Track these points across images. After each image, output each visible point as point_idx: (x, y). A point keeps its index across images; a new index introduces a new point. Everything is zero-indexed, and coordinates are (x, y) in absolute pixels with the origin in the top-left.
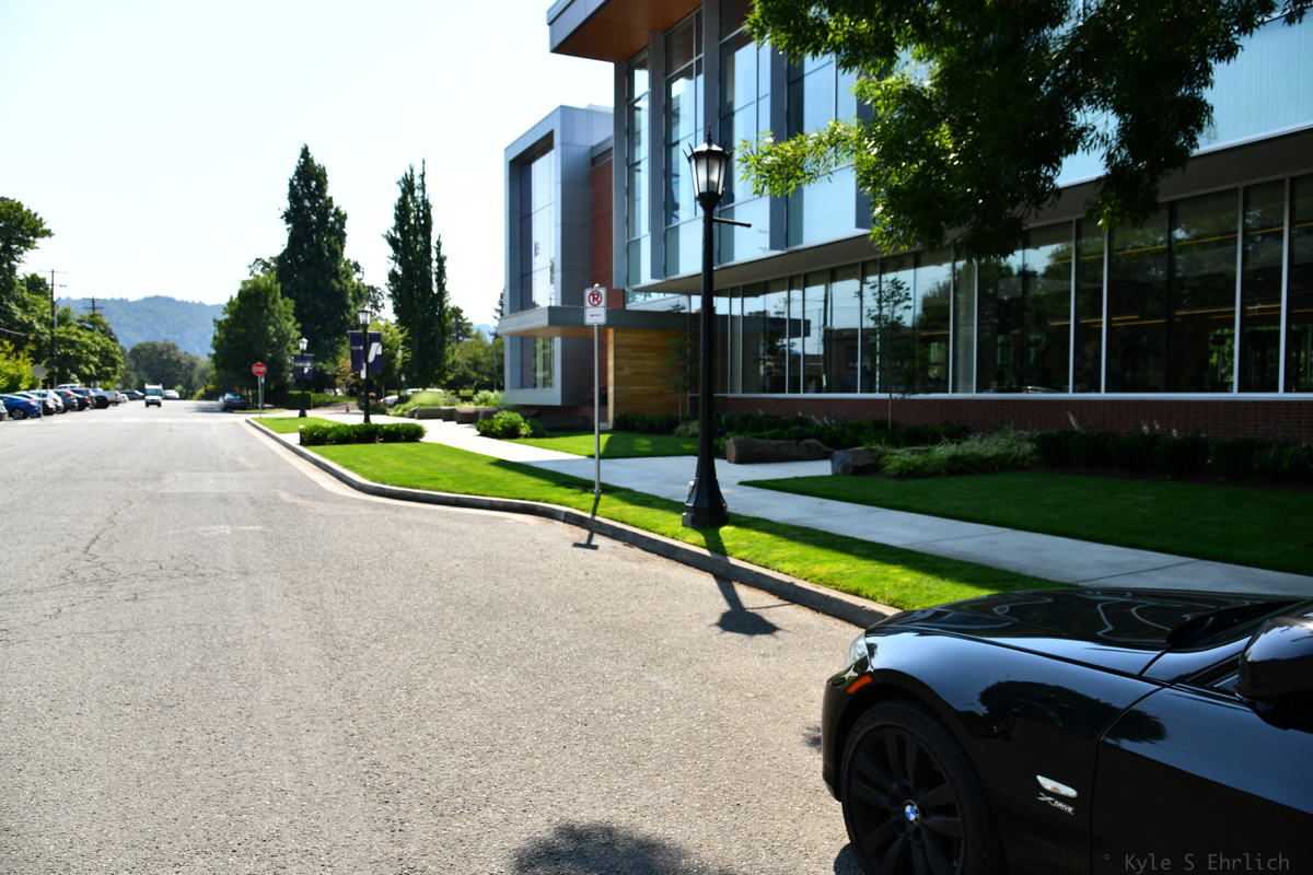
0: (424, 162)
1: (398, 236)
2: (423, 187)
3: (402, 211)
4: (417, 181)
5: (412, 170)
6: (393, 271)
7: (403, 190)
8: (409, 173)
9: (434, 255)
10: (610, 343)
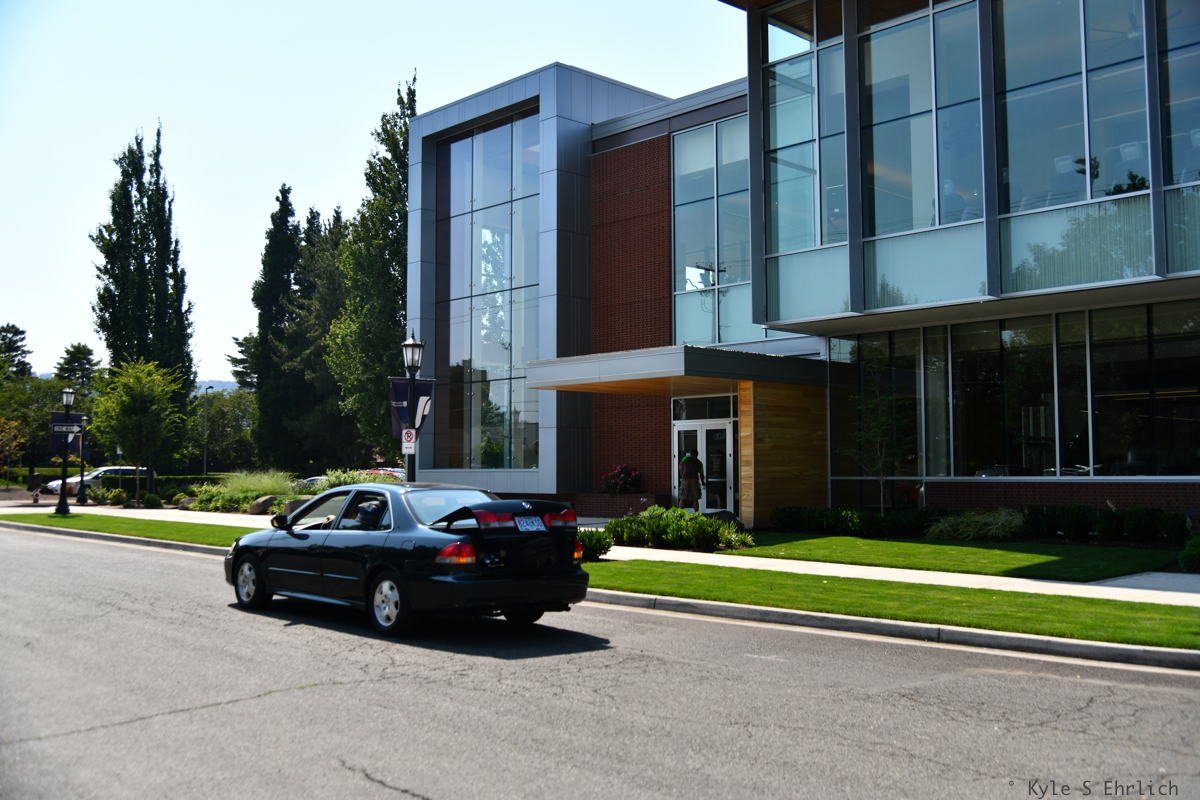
0: (159, 134)
1: (114, 237)
2: (156, 169)
3: (121, 200)
4: (148, 161)
5: (139, 144)
6: (107, 289)
7: (125, 173)
8: (135, 147)
9: (171, 270)
10: (747, 403)
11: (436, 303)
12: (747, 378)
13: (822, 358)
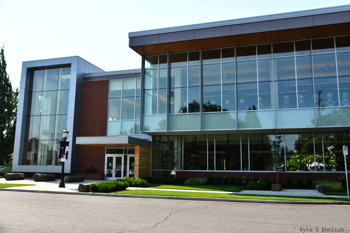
10: (137, 151)
11: (27, 116)
12: (138, 145)
13: (150, 140)
